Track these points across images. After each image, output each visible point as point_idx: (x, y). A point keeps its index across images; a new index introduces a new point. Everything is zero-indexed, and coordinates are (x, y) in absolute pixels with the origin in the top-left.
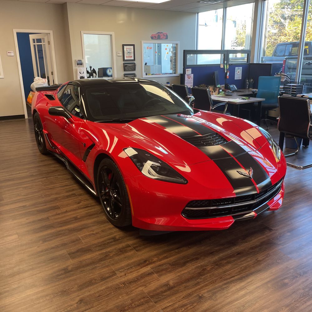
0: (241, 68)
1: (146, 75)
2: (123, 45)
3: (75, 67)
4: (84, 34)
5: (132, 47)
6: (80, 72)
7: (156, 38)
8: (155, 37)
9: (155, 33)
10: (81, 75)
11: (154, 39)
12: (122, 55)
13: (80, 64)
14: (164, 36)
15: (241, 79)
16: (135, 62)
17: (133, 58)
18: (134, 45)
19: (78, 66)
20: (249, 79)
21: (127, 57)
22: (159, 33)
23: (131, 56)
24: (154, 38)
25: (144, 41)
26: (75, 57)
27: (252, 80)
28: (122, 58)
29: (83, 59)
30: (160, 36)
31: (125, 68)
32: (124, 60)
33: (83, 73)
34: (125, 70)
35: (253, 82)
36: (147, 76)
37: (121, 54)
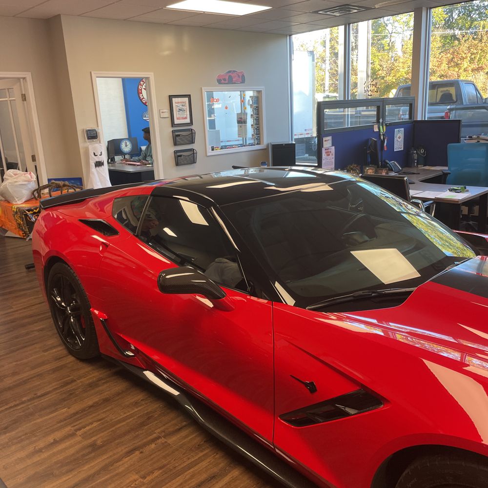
0: (403, 129)
1: (213, 150)
2: (171, 97)
3: (83, 143)
4: (97, 77)
5: (186, 99)
6: (94, 154)
7: (226, 82)
8: (225, 80)
9: (223, 71)
10: (97, 159)
11: (222, 84)
12: (170, 116)
13: (92, 135)
14: (239, 76)
15: (402, 149)
16: (193, 127)
17: (188, 121)
18: (189, 96)
19: (90, 140)
20: (417, 148)
21: (178, 119)
22: (230, 72)
23: (185, 116)
24: (223, 81)
25: (206, 88)
26: (82, 124)
27: (422, 151)
28: (169, 120)
29: (98, 126)
30: (232, 78)
31: (176, 139)
32: (173, 124)
33: (101, 155)
34: (175, 144)
35: (424, 153)
36: (214, 153)
37: (167, 114)
